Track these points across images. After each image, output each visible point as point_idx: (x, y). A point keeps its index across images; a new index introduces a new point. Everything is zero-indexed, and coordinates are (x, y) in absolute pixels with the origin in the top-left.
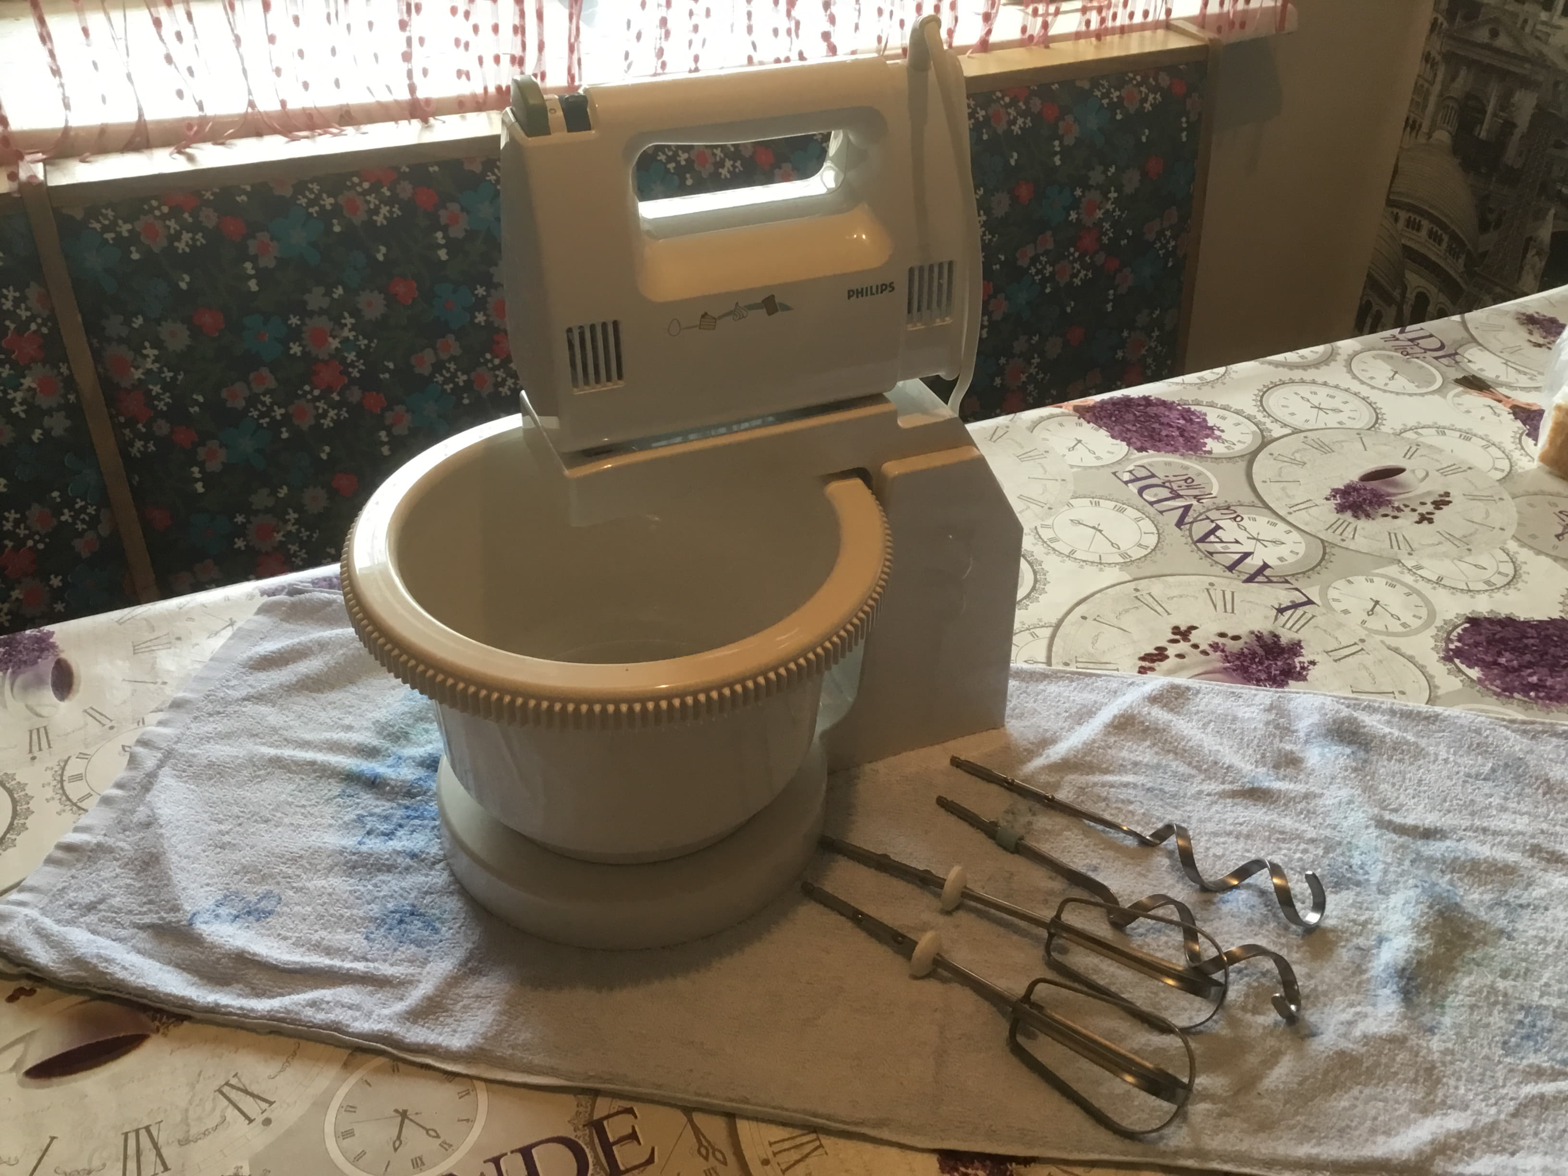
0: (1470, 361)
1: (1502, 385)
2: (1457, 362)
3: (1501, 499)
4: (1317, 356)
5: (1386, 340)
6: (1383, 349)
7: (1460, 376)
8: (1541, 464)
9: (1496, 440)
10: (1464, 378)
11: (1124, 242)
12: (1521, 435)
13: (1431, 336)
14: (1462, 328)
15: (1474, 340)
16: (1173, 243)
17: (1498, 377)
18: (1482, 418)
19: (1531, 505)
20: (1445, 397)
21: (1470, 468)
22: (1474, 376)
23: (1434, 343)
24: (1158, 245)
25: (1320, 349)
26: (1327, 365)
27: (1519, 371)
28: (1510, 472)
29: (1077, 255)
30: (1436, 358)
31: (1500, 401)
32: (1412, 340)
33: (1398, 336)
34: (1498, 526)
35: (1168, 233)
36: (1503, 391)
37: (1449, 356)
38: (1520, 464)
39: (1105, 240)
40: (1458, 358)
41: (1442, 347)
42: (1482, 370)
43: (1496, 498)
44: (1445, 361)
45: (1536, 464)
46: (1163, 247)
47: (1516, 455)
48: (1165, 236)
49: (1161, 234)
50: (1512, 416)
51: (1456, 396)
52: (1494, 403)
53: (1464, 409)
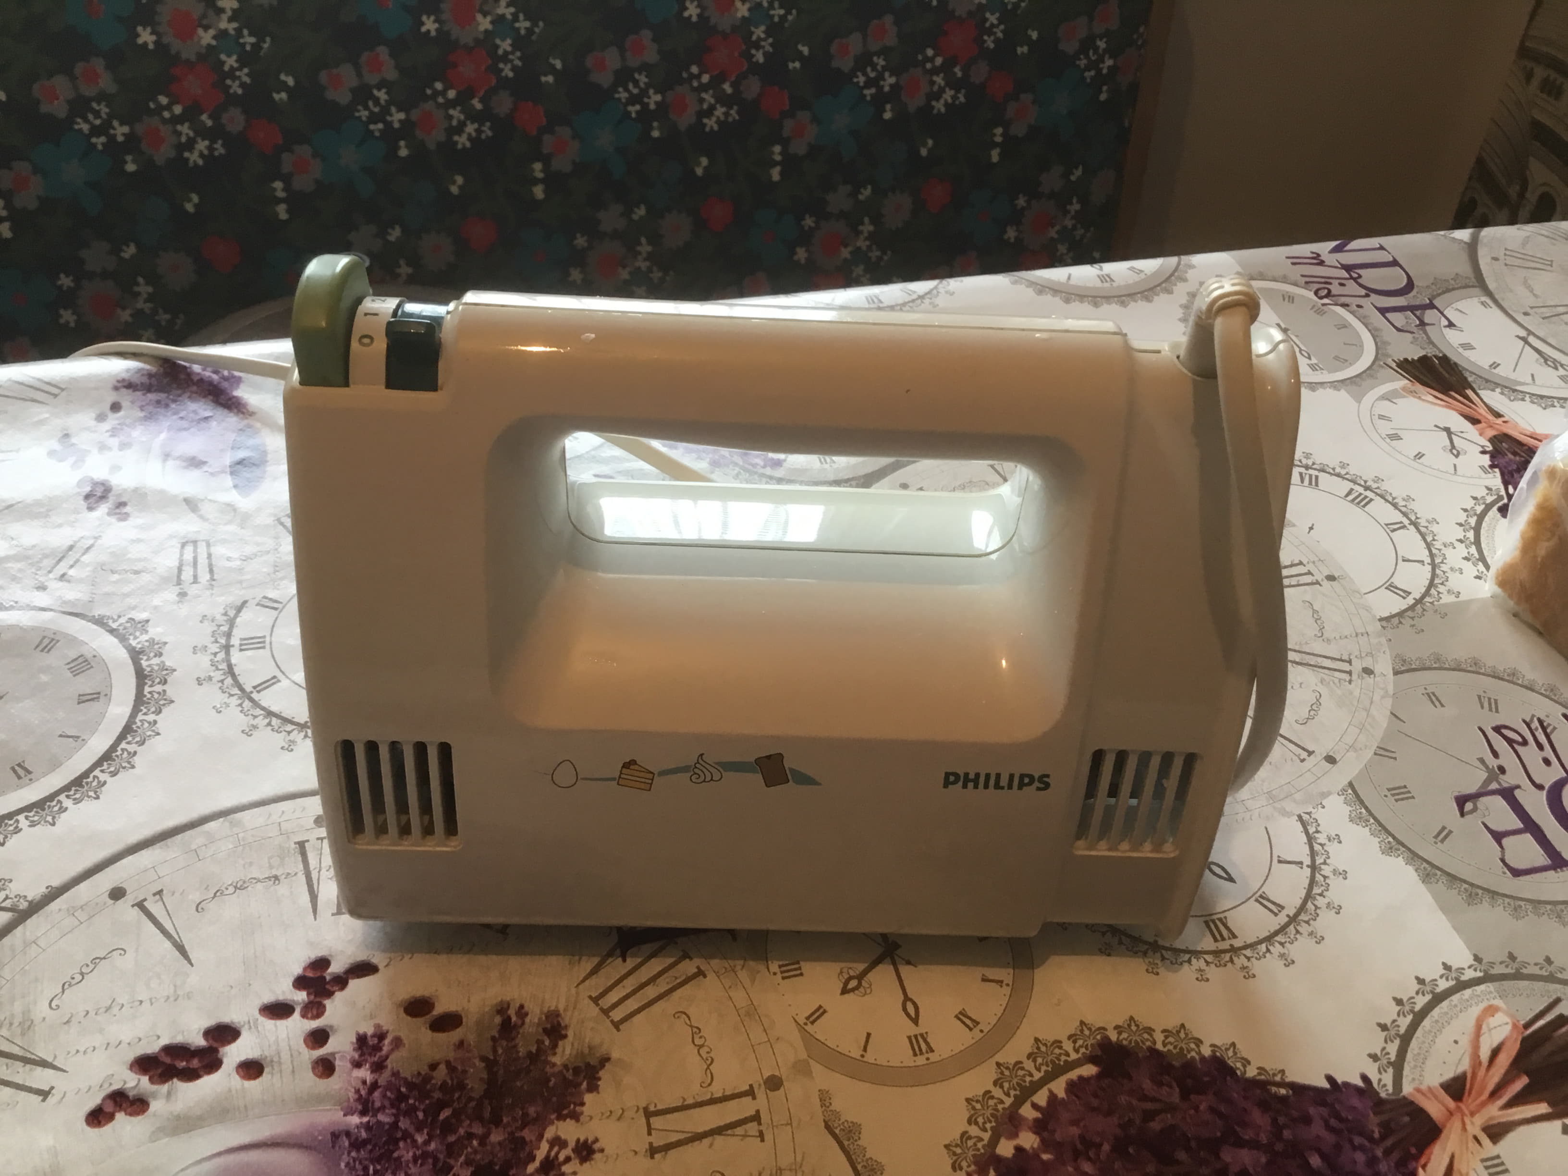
0: (1451, 325)
1: (1493, 384)
2: (1422, 324)
3: (1368, 671)
4: (1137, 278)
5: (1296, 261)
6: (1284, 280)
7: (1415, 353)
8: (1498, 590)
9: (1423, 513)
10: (1424, 360)
11: (1022, 50)
12: (1488, 507)
13: (1395, 263)
14: (1464, 257)
15: (1480, 282)
16: (1109, 62)
17: (1495, 365)
18: (1419, 456)
19: (1433, 698)
20: (1358, 399)
21: (1331, 578)
22: (1445, 359)
23: (1394, 279)
24: (1083, 63)
25: (1149, 265)
26: (1148, 299)
27: (1546, 359)
28: (1419, 601)
29: (939, 61)
30: (1383, 311)
31: (1475, 421)
32: (1348, 268)
33: (1325, 257)
34: (1321, 751)
35: (1102, 44)
36: (1494, 398)
37: (1412, 309)
38: (1455, 583)
39: (990, 43)
40: (1430, 316)
41: (1410, 286)
42: (1468, 346)
43: (1357, 666)
44: (1398, 318)
45: (1487, 588)
46: (1094, 65)
47: (1455, 556)
48: (1096, 49)
49: (1087, 44)
50: (1486, 460)
51: (1387, 397)
52: (1458, 423)
53: (1385, 428)
